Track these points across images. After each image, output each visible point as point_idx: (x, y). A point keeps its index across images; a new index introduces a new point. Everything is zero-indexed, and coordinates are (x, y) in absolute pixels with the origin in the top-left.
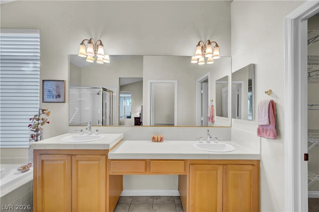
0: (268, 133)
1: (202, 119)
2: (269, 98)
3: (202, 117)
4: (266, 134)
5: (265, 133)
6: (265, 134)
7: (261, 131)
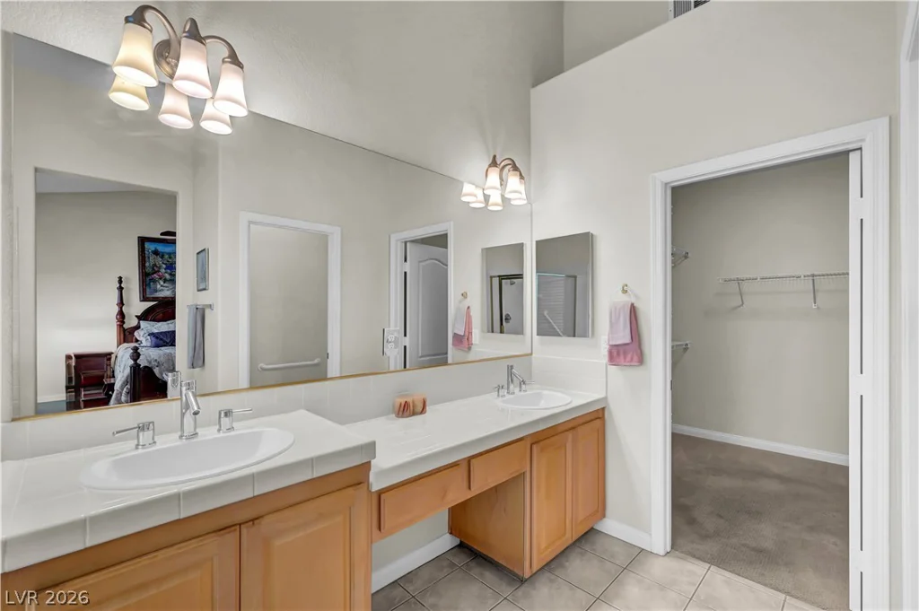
0: (629, 358)
1: (407, 341)
2: (627, 300)
3: (405, 335)
4: (625, 358)
5: (622, 357)
6: (623, 360)
7: (615, 354)
